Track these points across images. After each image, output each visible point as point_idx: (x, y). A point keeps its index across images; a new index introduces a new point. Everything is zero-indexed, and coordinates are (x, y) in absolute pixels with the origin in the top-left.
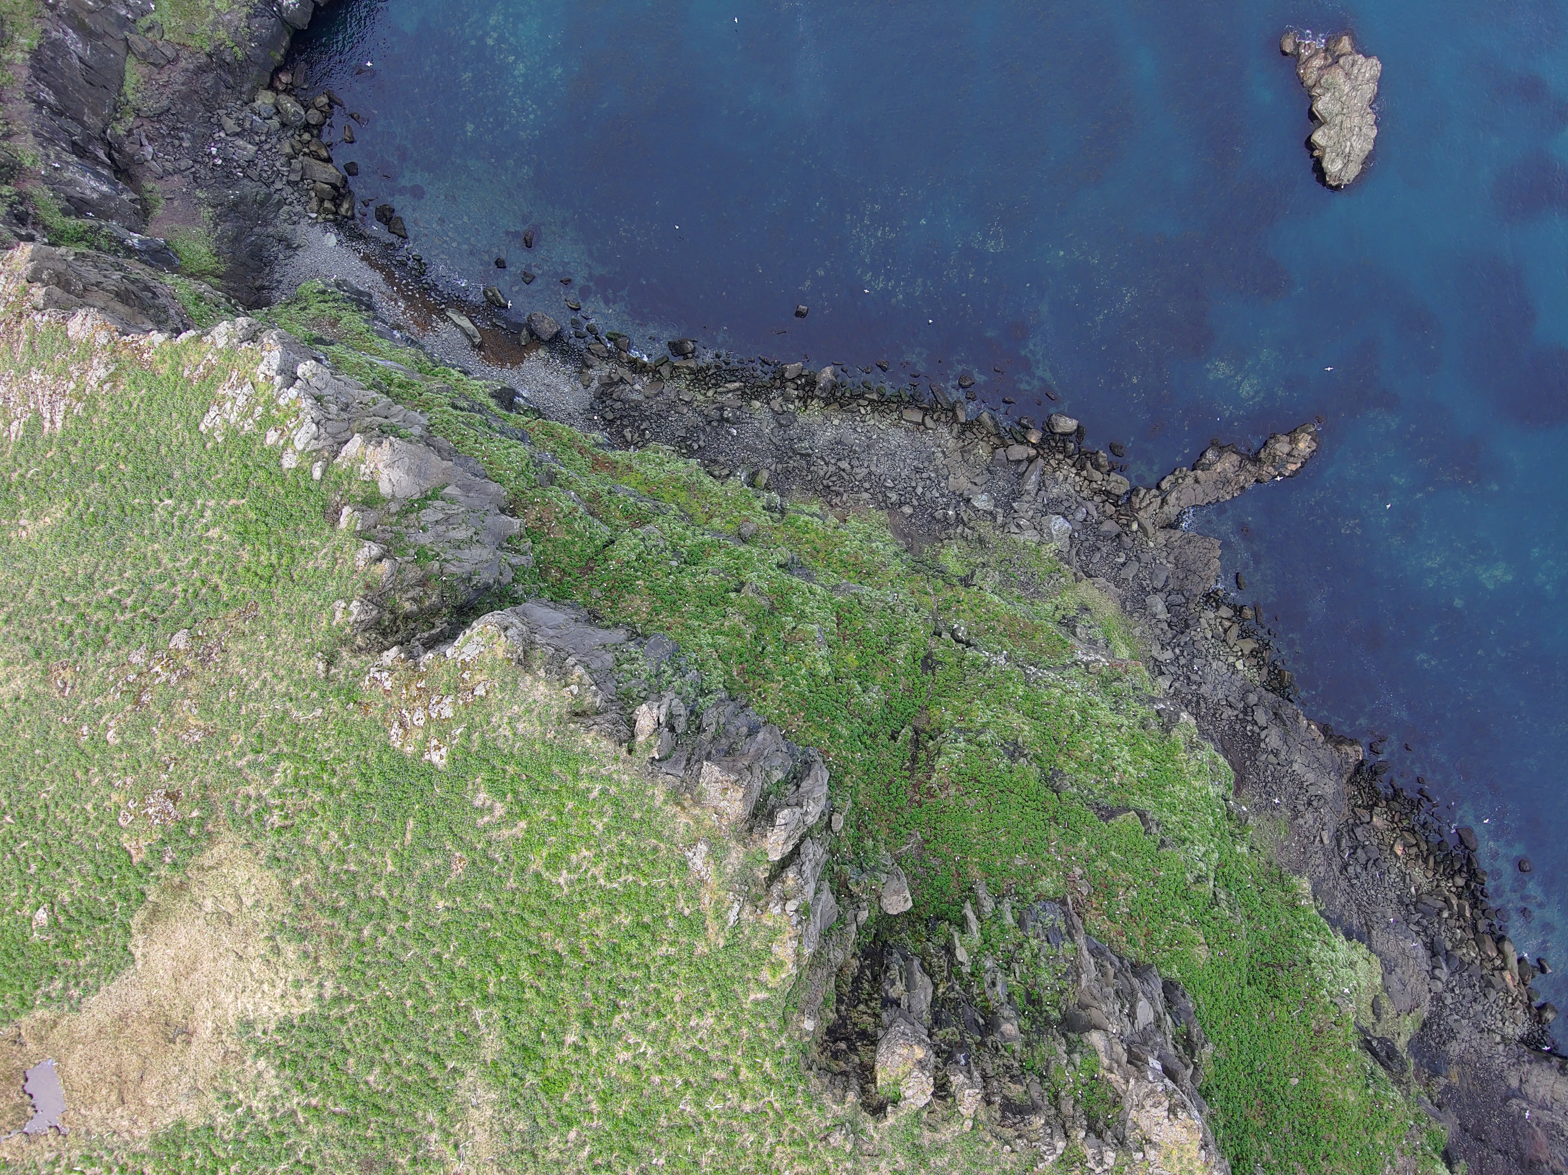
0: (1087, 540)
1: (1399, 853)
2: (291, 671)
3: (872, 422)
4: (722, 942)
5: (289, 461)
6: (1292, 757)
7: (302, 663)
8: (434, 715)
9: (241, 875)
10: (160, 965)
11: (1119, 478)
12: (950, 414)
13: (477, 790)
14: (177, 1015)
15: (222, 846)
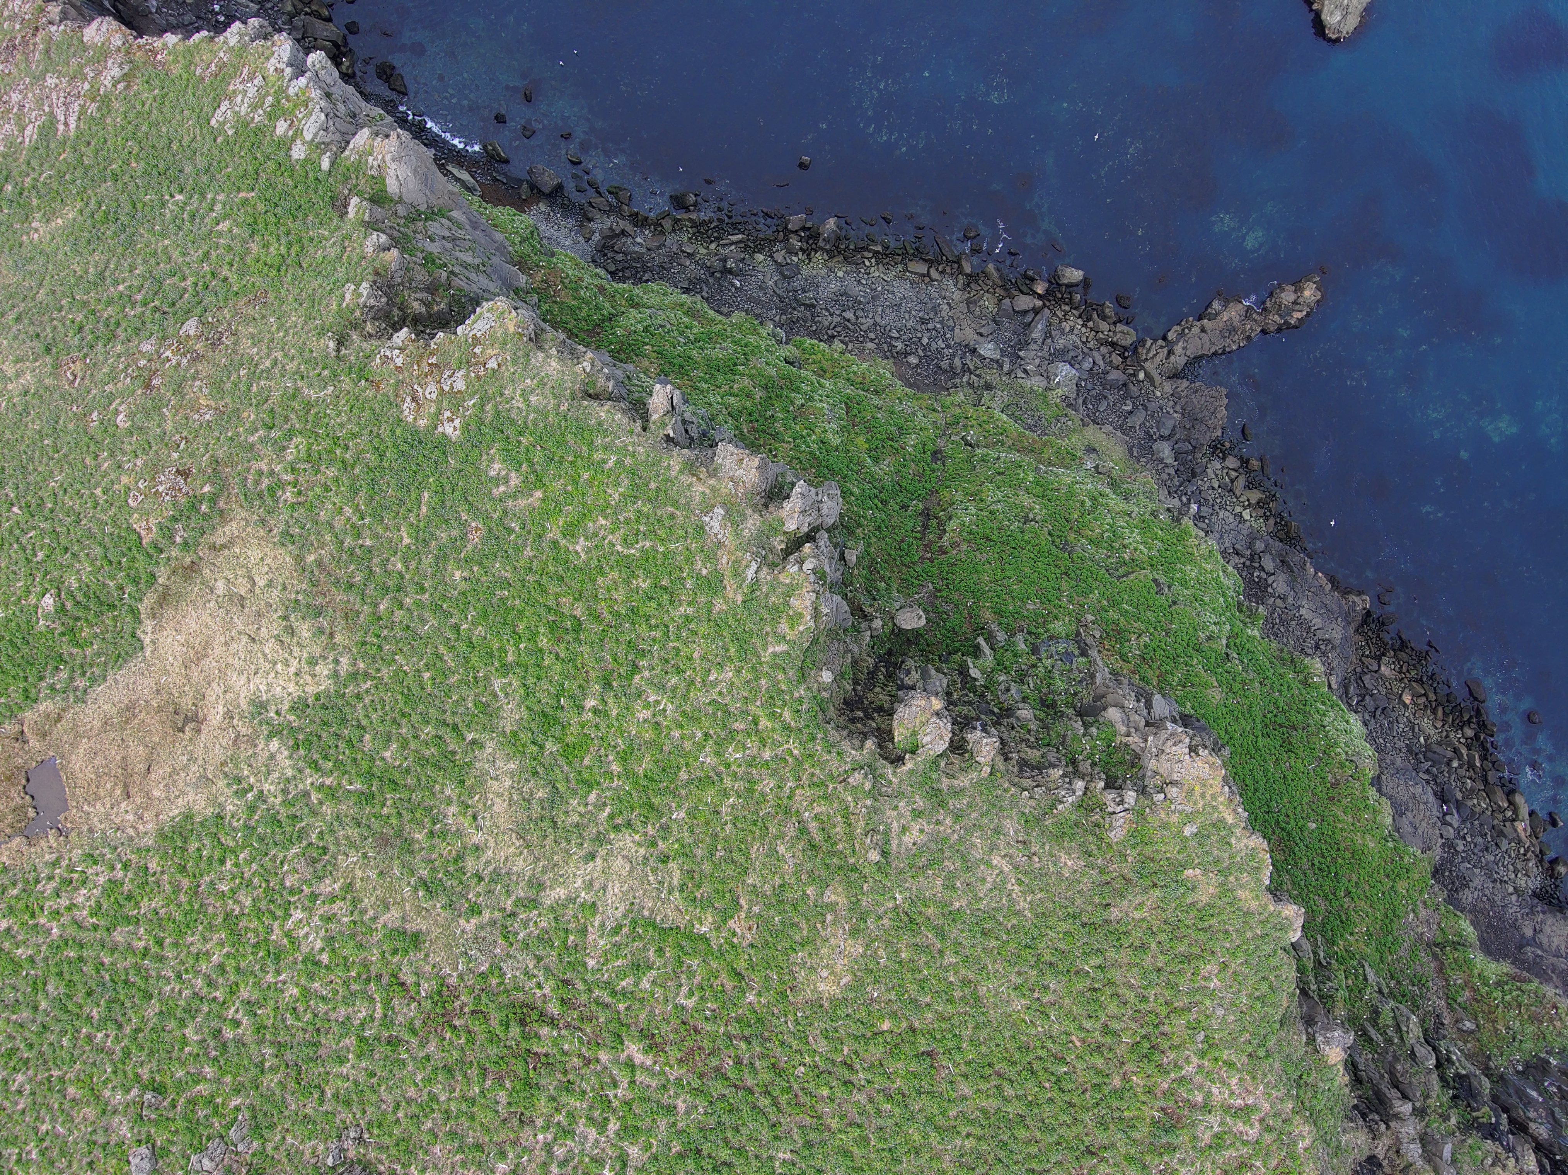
0: (1094, 389)
1: (1408, 702)
2: (301, 351)
3: (877, 274)
4: (740, 598)
5: (298, 152)
6: (1299, 603)
7: (313, 343)
8: (446, 388)
9: (254, 555)
10: (170, 652)
11: (1126, 329)
12: (956, 266)
13: (491, 460)
14: (187, 703)
15: (234, 524)
